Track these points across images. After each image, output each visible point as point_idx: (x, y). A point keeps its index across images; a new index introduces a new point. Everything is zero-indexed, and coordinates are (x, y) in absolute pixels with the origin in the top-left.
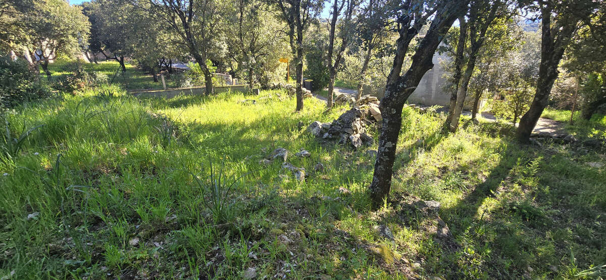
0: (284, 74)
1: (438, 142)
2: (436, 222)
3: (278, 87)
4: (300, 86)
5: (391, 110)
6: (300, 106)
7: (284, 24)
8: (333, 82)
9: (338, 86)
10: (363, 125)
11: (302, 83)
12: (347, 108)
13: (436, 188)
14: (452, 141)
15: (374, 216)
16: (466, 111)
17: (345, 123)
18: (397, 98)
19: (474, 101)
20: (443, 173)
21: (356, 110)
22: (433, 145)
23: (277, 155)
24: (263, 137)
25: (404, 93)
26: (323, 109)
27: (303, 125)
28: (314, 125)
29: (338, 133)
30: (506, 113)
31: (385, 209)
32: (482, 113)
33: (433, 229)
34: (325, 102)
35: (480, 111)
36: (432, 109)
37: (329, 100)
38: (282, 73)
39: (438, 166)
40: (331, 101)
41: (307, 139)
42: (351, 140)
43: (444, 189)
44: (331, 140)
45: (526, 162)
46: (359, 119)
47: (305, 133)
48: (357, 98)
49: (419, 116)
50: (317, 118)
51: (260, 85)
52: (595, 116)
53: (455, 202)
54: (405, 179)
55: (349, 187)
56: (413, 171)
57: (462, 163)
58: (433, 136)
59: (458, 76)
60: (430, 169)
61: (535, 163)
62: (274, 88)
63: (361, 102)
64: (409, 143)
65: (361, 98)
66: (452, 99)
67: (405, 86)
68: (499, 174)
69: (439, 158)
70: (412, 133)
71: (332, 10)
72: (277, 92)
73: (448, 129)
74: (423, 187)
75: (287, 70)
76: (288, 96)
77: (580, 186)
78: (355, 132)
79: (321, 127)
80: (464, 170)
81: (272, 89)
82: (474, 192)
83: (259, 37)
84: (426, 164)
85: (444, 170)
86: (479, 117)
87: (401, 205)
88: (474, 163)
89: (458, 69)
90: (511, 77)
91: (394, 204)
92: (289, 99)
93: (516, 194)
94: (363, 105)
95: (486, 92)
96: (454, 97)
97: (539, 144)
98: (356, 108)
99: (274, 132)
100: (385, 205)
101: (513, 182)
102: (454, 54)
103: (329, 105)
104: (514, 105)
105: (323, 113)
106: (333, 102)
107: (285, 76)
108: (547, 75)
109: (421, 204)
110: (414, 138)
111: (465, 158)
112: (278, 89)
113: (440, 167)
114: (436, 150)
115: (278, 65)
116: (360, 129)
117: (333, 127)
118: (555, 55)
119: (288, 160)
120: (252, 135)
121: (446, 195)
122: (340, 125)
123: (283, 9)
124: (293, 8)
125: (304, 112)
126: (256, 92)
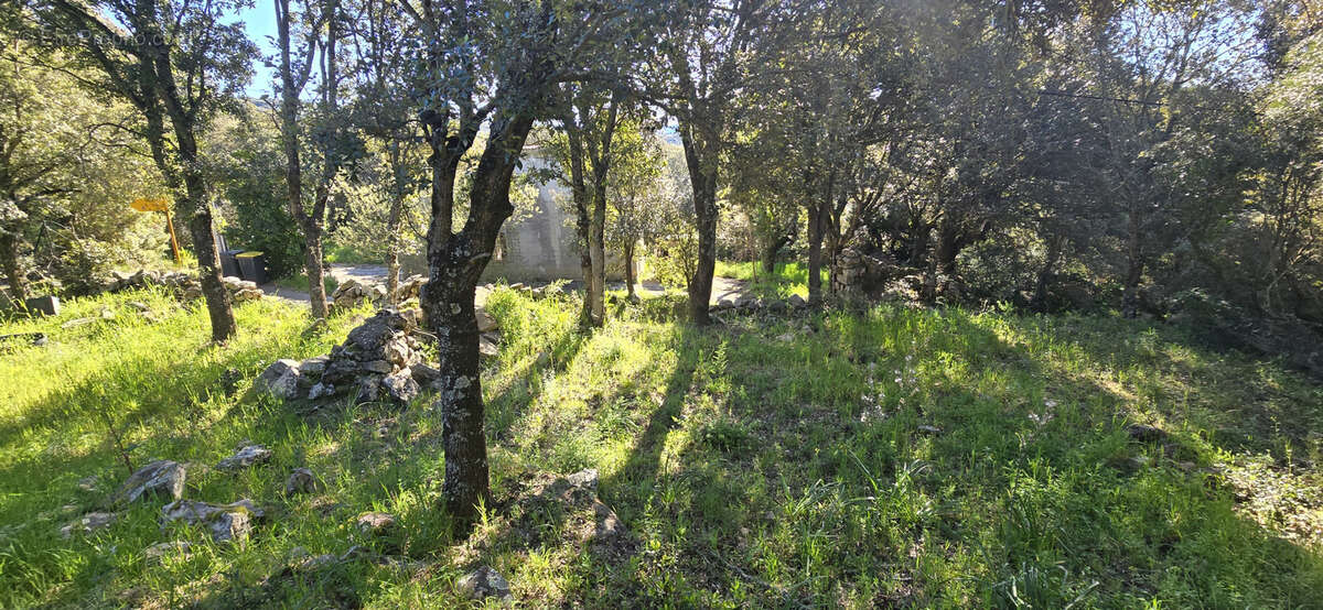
0: (159, 243)
1: (576, 349)
2: (591, 512)
3: (138, 282)
4: (215, 271)
5: (449, 308)
6: (223, 328)
7: (121, 107)
8: (317, 253)
9: (345, 259)
10: (416, 344)
11: (218, 264)
12: (368, 311)
13: (585, 441)
14: (600, 343)
15: (462, 553)
16: (615, 282)
17: (367, 349)
18: (456, 281)
19: (624, 263)
20: (595, 407)
21: (389, 313)
22: (568, 359)
23: (143, 488)
24: (86, 441)
25: (468, 268)
26: (303, 324)
27: (238, 376)
28: (277, 371)
29: (350, 378)
30: (675, 279)
31: (487, 527)
32: (643, 281)
33: (588, 530)
34: (303, 306)
35: (639, 279)
36: (555, 287)
37: (316, 300)
38: (152, 242)
39: (584, 397)
40: (322, 300)
41: (259, 414)
42: (389, 388)
43: (602, 439)
44: (331, 399)
45: (711, 355)
46: (402, 333)
47: (250, 397)
48: (390, 285)
49: (533, 305)
50: (285, 353)
51: (57, 283)
52: (777, 266)
53: (623, 458)
54: (526, 443)
55: (388, 505)
56: (540, 421)
57: (623, 380)
58: (567, 340)
59: (583, 223)
60: (572, 408)
61: (721, 353)
62: (120, 286)
63: (403, 294)
64: (524, 364)
65: (401, 285)
66: (584, 266)
67: (467, 254)
68: (679, 385)
69: (583, 381)
70: (527, 343)
71: (280, 82)
72: (134, 297)
73: (590, 322)
74: (561, 448)
75: (167, 230)
76: (178, 305)
77: (778, 375)
78: (396, 366)
79: (297, 372)
80: (627, 393)
81: (114, 291)
82: (649, 428)
83: (26, 140)
84: (563, 399)
85: (596, 401)
86: (639, 290)
87: (520, 504)
88: (642, 375)
89: (582, 209)
90: (668, 219)
91: (502, 508)
92: (182, 312)
93: (708, 411)
94: (409, 300)
95: (641, 245)
96: (587, 262)
97: (722, 320)
98: (391, 310)
99: (134, 419)
100: (484, 519)
101: (700, 393)
103: (317, 310)
104: (682, 264)
105: (303, 335)
106: (326, 303)
107: (166, 248)
108: (705, 213)
109: (562, 485)
110: (532, 352)
111: (627, 369)
112: (137, 288)
113: (587, 397)
114: (575, 367)
115: (131, 221)
116: (409, 355)
117: (334, 365)
119: (191, 491)
120: (36, 448)
121: (603, 451)
122: (352, 358)
123: (109, 66)
124: (146, 65)
125: (240, 342)
126: (44, 307)
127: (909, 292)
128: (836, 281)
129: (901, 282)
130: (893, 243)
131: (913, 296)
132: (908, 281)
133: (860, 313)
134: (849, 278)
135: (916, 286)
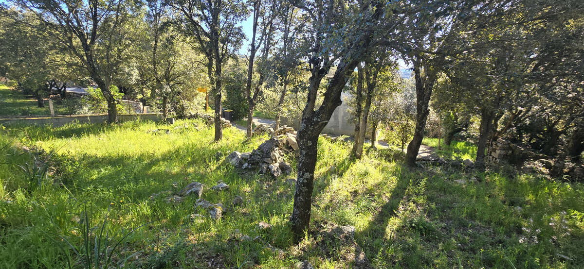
0: (203, 103)
1: (348, 167)
2: (353, 248)
3: (196, 116)
4: (219, 116)
5: (307, 142)
6: (218, 136)
7: (202, 56)
8: (252, 113)
9: (258, 116)
10: (282, 154)
11: (220, 113)
12: (266, 138)
13: (349, 211)
14: (358, 167)
15: (296, 250)
16: (367, 139)
17: (265, 153)
18: (312, 131)
19: (371, 131)
20: (354, 197)
21: (274, 140)
22: (344, 171)
23: (191, 190)
24: (176, 169)
25: (318, 126)
26: (243, 138)
27: (221, 155)
28: (233, 155)
29: (258, 163)
30: (396, 141)
31: (307, 242)
32: (379, 141)
33: (351, 257)
34: (244, 132)
35: (377, 139)
36: (341, 138)
37: (249, 130)
38: (201, 103)
39: (349, 191)
40: (251, 131)
41: (226, 170)
42: (270, 170)
43: (357, 213)
44: (250, 170)
45: (416, 183)
46: (278, 148)
47: (224, 164)
48: (275, 128)
49: (330, 145)
50: (237, 149)
51: (175, 114)
52: (452, 142)
53: (367, 224)
54: (322, 206)
55: (269, 220)
56: (329, 197)
57: (369, 186)
58: (344, 162)
59: (359, 111)
60: (344, 193)
61: (423, 183)
62: (191, 117)
63: (279, 132)
64: (324, 170)
65: (279, 129)
66: (356, 130)
67: (319, 120)
68: (397, 195)
69: (350, 183)
70: (326, 161)
71: (250, 48)
72: (194, 121)
73: (355, 156)
74: (339, 212)
75: (205, 99)
76: (206, 126)
77: (454, 201)
78: (274, 161)
79: (240, 157)
80: (370, 193)
81: (189, 119)
82: (381, 213)
83: (175, 66)
84: (340, 189)
85: (355, 193)
86: (376, 144)
87: (321, 235)
88: (378, 186)
89: (359, 105)
90: (397, 113)
91: (313, 234)
92: (207, 129)
93: (413, 212)
94: (281, 135)
95: (380, 124)
96: (358, 129)
97: (422, 166)
98: (275, 138)
99: (189, 164)
100: (306, 237)
101: (409, 201)
102: (355, 93)
103: (248, 135)
104: (401, 135)
105: (243, 143)
106: (252, 132)
107: (204, 105)
109: (339, 231)
110: (328, 165)
111: (371, 181)
112: (195, 118)
113: (351, 191)
114: (347, 175)
115: (196, 95)
116: (279, 157)
117: (253, 157)
118: (425, 97)
119: (203, 195)
120: (163, 168)
121: (358, 219)
122: (259, 155)
123: (201, 42)
124: (211, 42)
125: (223, 142)
126: (170, 121)
127: (542, 169)
128: (490, 155)
129: (536, 162)
130: (531, 140)
131: (545, 172)
132: (542, 162)
133: (510, 176)
134: (500, 155)
135: (547, 166)
